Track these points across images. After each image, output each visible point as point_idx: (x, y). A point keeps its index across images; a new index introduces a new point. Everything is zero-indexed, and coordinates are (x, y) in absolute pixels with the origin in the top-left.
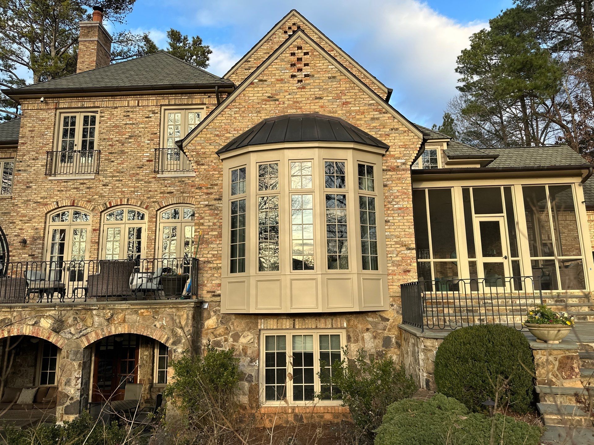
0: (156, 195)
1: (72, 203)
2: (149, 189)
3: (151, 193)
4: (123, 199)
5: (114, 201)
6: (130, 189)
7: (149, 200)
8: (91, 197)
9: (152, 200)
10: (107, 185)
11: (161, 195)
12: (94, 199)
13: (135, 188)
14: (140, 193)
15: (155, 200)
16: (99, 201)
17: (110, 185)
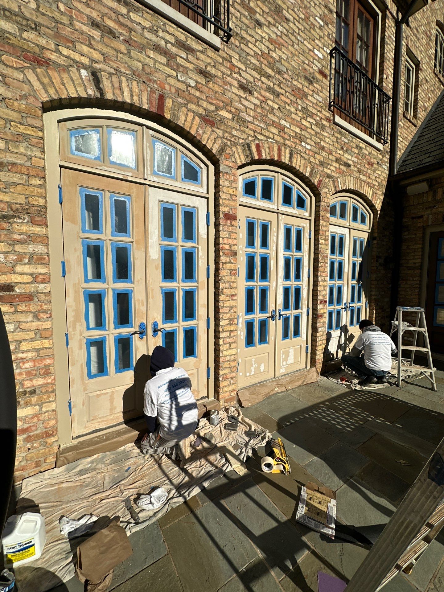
0: (330, 162)
1: (155, 103)
2: (322, 143)
3: (324, 154)
4: (283, 149)
5: (266, 145)
6: (294, 128)
7: (321, 168)
8: (212, 108)
9: (325, 170)
10: (251, 93)
11: (337, 165)
12: (222, 120)
13: (301, 129)
14: (309, 147)
15: (329, 172)
16: (234, 132)
17: (256, 94)
